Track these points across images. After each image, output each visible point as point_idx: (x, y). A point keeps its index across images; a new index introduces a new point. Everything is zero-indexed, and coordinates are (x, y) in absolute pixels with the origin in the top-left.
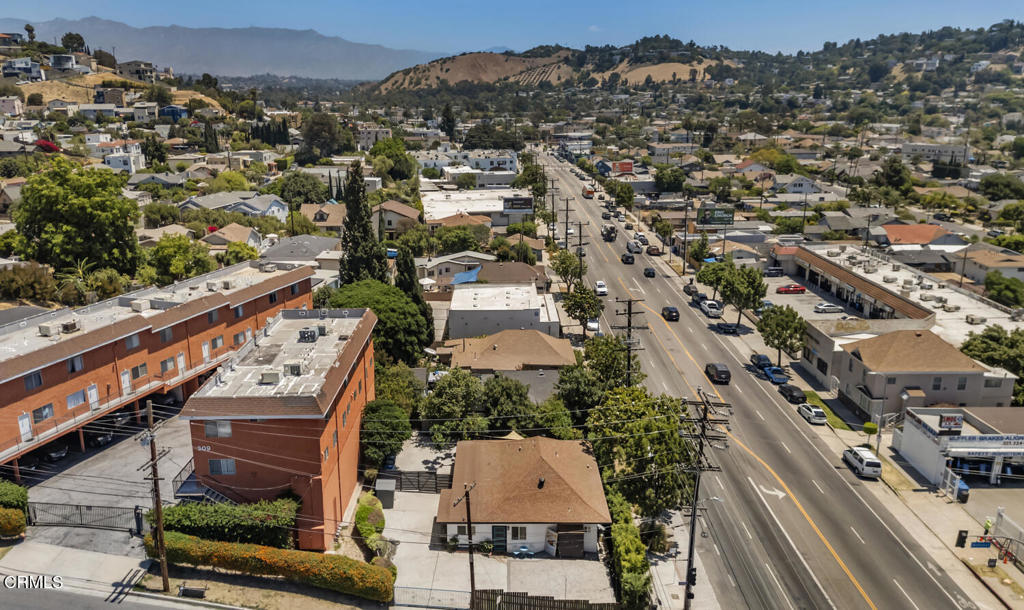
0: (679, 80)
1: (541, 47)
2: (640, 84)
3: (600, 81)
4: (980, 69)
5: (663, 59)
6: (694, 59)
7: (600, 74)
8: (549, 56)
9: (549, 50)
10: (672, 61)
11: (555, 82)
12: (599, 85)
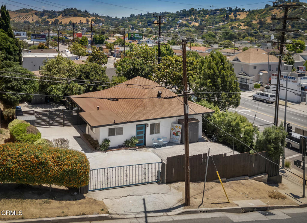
0: (82, 23)
1: (24, 9)
2: (67, 24)
3: (51, 22)
4: (180, 22)
5: (75, 15)
6: (87, 16)
7: (51, 19)
8: (28, 12)
9: (27, 10)
10: (79, 16)
11: (31, 21)
12: (51, 23)
